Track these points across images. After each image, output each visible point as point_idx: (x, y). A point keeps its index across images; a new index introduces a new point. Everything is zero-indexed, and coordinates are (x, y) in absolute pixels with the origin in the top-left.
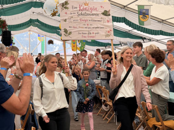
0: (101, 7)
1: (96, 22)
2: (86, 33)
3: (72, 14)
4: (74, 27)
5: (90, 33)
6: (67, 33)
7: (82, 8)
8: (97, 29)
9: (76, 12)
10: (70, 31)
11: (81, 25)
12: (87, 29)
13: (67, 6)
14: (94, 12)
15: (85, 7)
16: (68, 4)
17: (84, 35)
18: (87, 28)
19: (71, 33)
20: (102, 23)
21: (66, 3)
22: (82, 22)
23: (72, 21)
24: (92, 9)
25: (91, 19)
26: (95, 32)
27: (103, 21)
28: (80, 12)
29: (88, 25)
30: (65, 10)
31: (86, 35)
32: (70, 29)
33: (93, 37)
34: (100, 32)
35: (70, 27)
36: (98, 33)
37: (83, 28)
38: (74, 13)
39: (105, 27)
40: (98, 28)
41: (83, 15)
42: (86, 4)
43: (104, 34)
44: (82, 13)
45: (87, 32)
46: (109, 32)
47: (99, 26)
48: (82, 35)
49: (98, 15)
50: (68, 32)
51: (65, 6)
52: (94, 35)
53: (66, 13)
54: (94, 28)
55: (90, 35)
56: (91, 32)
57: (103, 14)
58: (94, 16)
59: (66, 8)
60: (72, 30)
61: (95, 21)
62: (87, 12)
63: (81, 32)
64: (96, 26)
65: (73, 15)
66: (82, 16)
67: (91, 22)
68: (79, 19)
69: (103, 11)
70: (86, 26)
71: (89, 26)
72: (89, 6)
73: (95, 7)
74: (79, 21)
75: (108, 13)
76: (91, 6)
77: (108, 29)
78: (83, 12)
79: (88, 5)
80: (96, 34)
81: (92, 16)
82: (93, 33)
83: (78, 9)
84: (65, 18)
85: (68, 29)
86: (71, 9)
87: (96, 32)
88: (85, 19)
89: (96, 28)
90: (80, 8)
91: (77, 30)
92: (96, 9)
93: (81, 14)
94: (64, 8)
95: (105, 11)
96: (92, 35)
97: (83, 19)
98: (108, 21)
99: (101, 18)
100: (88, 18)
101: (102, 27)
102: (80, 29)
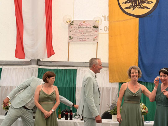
4: (75, 35)
6: (71, 38)
7: (81, 24)
8: (89, 36)
9: (77, 27)
11: (80, 34)
12: (83, 36)
14: (88, 26)
15: (83, 23)
19: (73, 38)
20: (92, 32)
21: (73, 22)
22: (81, 32)
23: (75, 31)
24: (87, 25)
28: (80, 27)
29: (83, 33)
36: (89, 38)
38: (76, 27)
41: (82, 28)
42: (84, 22)
43: (93, 39)
45: (82, 38)
46: (95, 38)
47: (90, 34)
48: (79, 39)
49: (90, 28)
50: (72, 38)
53: (72, 27)
54: (87, 35)
55: (83, 39)
56: (85, 38)
58: (88, 29)
59: (72, 24)
61: (88, 31)
62: (85, 27)
66: (80, 29)
67: (85, 32)
68: (78, 30)
69: (94, 26)
70: (82, 34)
71: (84, 34)
74: (78, 31)
75: (97, 27)
76: (87, 23)
77: (96, 36)
78: (82, 26)
81: (86, 29)
82: (86, 38)
83: (79, 25)
84: (71, 30)
85: (72, 36)
86: (75, 25)
87: (88, 38)
91: (77, 36)
92: (89, 24)
96: (85, 39)
97: (81, 30)
98: (96, 31)
99: (92, 30)
100: (84, 29)
101: (92, 35)
102: (79, 36)
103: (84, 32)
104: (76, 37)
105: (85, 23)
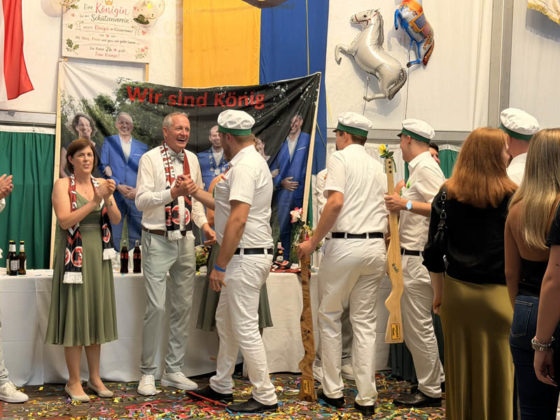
0: (135, 8)
1: (122, 33)
2: (103, 49)
3: (82, 17)
4: (84, 38)
5: (110, 50)
6: (71, 46)
7: (100, 9)
8: (123, 44)
9: (90, 15)
10: (77, 44)
11: (97, 36)
12: (106, 43)
14: (120, 16)
15: (106, 7)
17: (99, 52)
18: (106, 40)
19: (77, 46)
20: (133, 34)
22: (99, 30)
23: (82, 28)
24: (117, 11)
25: (113, 27)
26: (118, 49)
28: (97, 15)
29: (107, 36)
30: (72, 11)
31: (103, 52)
32: (77, 40)
33: (115, 56)
34: (126, 48)
35: (77, 37)
36: (123, 51)
37: (99, 40)
38: (86, 16)
39: (137, 42)
40: (125, 42)
41: (102, 20)
42: (108, 2)
43: (134, 52)
44: (101, 17)
45: (105, 48)
46: (143, 50)
47: (127, 39)
48: (95, 51)
49: (127, 21)
50: (74, 45)
51: (71, 4)
52: (116, 53)
53: (73, 15)
54: (117, 41)
55: (109, 53)
56: (112, 48)
57: (137, 20)
58: (120, 23)
59: (74, 6)
60: (80, 42)
61: (122, 30)
62: (109, 16)
63: (94, 47)
64: (122, 40)
65: (84, 18)
66: (99, 21)
67: (113, 31)
68: (93, 25)
69: (137, 16)
70: (105, 38)
71: (110, 38)
72: (113, 5)
73: (124, 8)
74: (94, 29)
75: (145, 20)
76: (116, 6)
77: (142, 46)
78: (102, 15)
79: (111, 5)
80: (119, 51)
81: (116, 23)
82: (115, 50)
83: (94, 9)
85: (74, 40)
86: (81, 10)
87: (122, 49)
88: (105, 26)
89: (121, 42)
90: (97, 8)
91: (89, 42)
92: (124, 12)
93: (99, 18)
94: (71, 6)
95: (141, 15)
96: (113, 53)
97: (101, 26)
98: (144, 33)
99: (132, 27)
100: (109, 24)
101: (133, 41)
102: (94, 42)
103: (110, 31)
104: (88, 45)
105: (111, 7)
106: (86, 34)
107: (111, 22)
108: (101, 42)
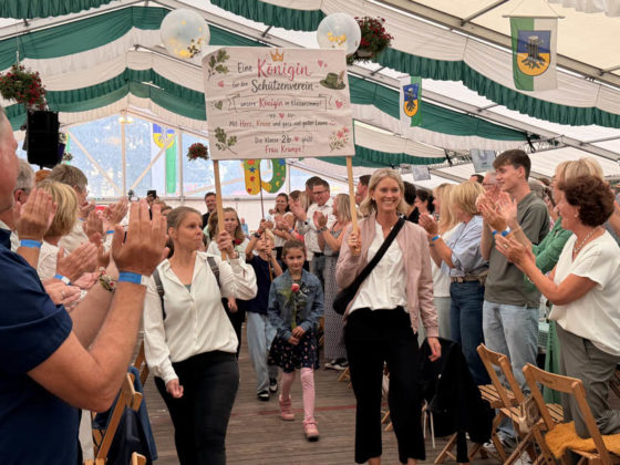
0: (320, 63)
1: (305, 107)
2: (277, 140)
3: (237, 86)
4: (244, 124)
5: (289, 140)
6: (223, 141)
7: (264, 68)
8: (307, 127)
9: (249, 81)
10: (233, 135)
11: (264, 118)
12: (280, 129)
13: (224, 64)
14: (299, 79)
15: (274, 64)
16: (227, 58)
17: (271, 145)
18: (279, 124)
19: (234, 139)
20: (321, 109)
21: (222, 55)
22: (267, 107)
23: (238, 106)
24: (293, 71)
25: (290, 99)
26: (301, 137)
27: (323, 105)
28: (260, 81)
29: (282, 116)
30: (219, 76)
31: (277, 146)
32: (232, 128)
33: (296, 150)
34: (314, 134)
35: (232, 123)
36: (310, 139)
37: (268, 124)
38: (243, 85)
39: (329, 121)
40: (310, 123)
41: (270, 88)
42: (277, 56)
43: (327, 140)
44: (267, 83)
45: (280, 137)
46: (340, 135)
47: (314, 118)
48: (264, 144)
49: (309, 86)
50: (228, 138)
51: (217, 65)
52: (300, 143)
53: (221, 85)
54: (298, 124)
55: (287, 145)
56: (292, 136)
57: (325, 83)
58: (300, 91)
59: (220, 69)
60: (238, 130)
61: (303, 104)
62: (281, 80)
63: (262, 137)
64: (306, 120)
65: (240, 88)
66: (264, 91)
67: (290, 107)
68: (257, 99)
69: (324, 76)
70: (278, 119)
71: (285, 120)
72: (284, 61)
73: (303, 63)
74: (258, 105)
75: (339, 81)
76: (291, 61)
77: (339, 128)
78: (269, 80)
79: (282, 60)
80: (304, 140)
81: (293, 92)
82: (297, 139)
83: (255, 71)
84: (217, 99)
85: (227, 128)
86: (234, 74)
87: (305, 135)
88: (275, 99)
89: (304, 124)
90: (259, 68)
92: (304, 71)
93: (264, 86)
94: (217, 69)
95: (332, 74)
96: (293, 144)
97: (268, 100)
98: (338, 104)
99: (320, 96)
100: (283, 95)
101: (322, 121)
102: (261, 128)
103: (285, 107)
104: (251, 135)
105: (282, 64)
106: (245, 117)
107: (286, 92)
108: (272, 129)
